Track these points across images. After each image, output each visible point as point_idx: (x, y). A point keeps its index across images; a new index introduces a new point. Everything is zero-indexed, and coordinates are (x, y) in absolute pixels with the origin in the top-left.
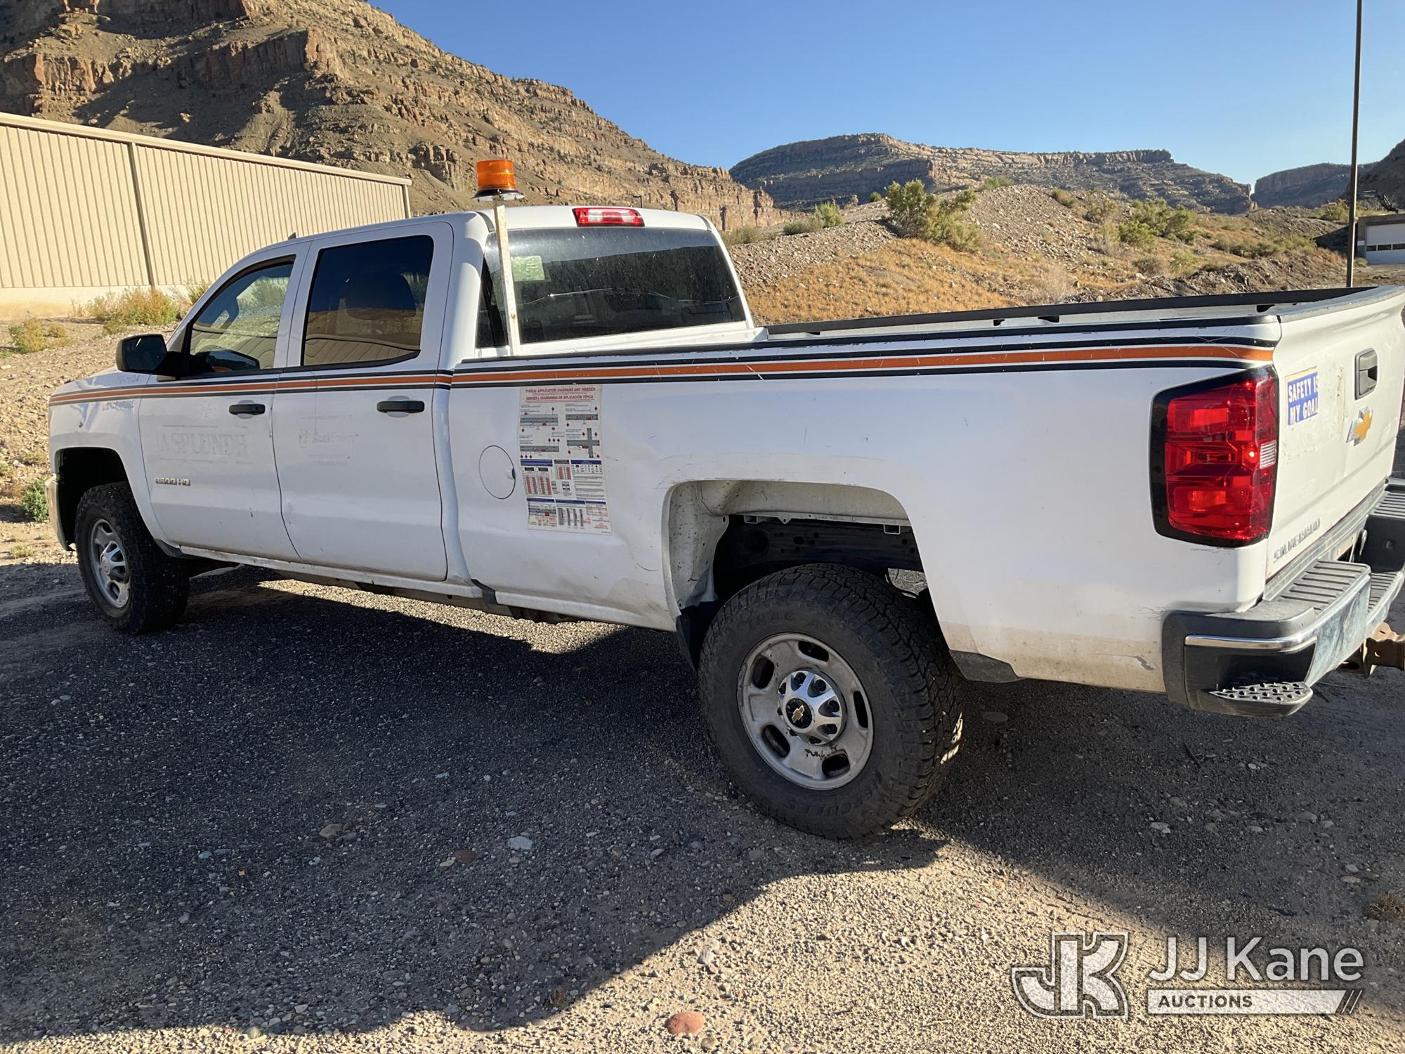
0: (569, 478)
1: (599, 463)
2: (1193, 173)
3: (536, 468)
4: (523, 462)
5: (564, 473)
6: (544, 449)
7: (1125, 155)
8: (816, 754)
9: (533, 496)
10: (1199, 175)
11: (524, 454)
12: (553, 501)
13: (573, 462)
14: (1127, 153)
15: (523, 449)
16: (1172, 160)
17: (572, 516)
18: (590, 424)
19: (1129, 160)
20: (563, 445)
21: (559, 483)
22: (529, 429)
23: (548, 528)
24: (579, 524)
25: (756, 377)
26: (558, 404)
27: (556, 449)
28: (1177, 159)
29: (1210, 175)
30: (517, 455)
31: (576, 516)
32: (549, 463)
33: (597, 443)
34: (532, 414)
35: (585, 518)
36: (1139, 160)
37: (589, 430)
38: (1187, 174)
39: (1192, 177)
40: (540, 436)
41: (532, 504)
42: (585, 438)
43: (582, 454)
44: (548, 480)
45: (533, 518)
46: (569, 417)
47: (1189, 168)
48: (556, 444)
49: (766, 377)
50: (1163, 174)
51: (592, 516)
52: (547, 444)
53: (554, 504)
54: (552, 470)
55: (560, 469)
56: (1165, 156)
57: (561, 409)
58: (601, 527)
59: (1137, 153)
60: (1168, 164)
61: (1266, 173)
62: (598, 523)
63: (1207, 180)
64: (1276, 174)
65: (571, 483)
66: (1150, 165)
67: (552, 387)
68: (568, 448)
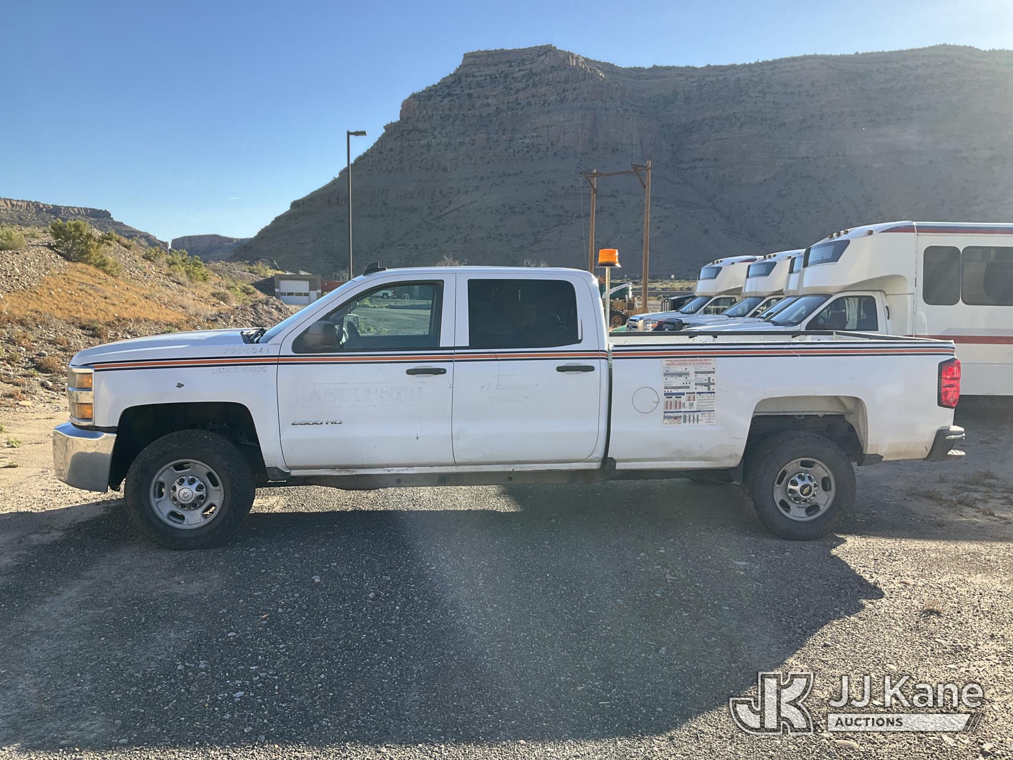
0: (694, 400)
1: (714, 393)
2: (127, 229)
3: (674, 397)
4: (665, 394)
5: (692, 398)
6: (680, 388)
7: (76, 210)
8: (803, 507)
9: (669, 410)
10: (132, 231)
11: (666, 390)
12: (681, 412)
13: (697, 393)
14: (78, 209)
15: (666, 388)
16: (112, 219)
17: (692, 418)
18: (709, 375)
19: (79, 214)
20: (692, 385)
21: (687, 404)
22: (670, 379)
23: (677, 425)
24: (696, 422)
25: (797, 356)
26: (691, 367)
27: (688, 387)
28: (116, 218)
29: (140, 232)
30: (662, 391)
31: (694, 418)
32: (683, 394)
33: (714, 384)
34: (671, 371)
35: (700, 418)
36: (87, 215)
37: (709, 378)
38: (124, 230)
39: (127, 232)
40: (678, 381)
41: (666, 414)
42: (707, 382)
43: (705, 389)
44: (680, 402)
45: (666, 421)
46: (696, 373)
47: (125, 225)
48: (688, 385)
49: (802, 356)
50: (106, 227)
51: (703, 418)
52: (682, 385)
53: (682, 413)
54: (684, 399)
55: (689, 397)
56: (106, 214)
57: (691, 369)
58: (709, 422)
59: (85, 209)
60: (109, 220)
61: (179, 236)
62: (707, 421)
63: (138, 235)
64: (185, 237)
65: (695, 403)
66: (96, 219)
67: (684, 359)
68: (695, 387)
